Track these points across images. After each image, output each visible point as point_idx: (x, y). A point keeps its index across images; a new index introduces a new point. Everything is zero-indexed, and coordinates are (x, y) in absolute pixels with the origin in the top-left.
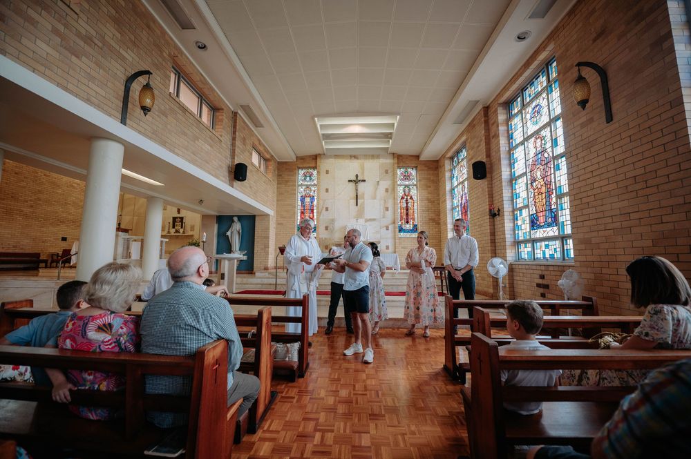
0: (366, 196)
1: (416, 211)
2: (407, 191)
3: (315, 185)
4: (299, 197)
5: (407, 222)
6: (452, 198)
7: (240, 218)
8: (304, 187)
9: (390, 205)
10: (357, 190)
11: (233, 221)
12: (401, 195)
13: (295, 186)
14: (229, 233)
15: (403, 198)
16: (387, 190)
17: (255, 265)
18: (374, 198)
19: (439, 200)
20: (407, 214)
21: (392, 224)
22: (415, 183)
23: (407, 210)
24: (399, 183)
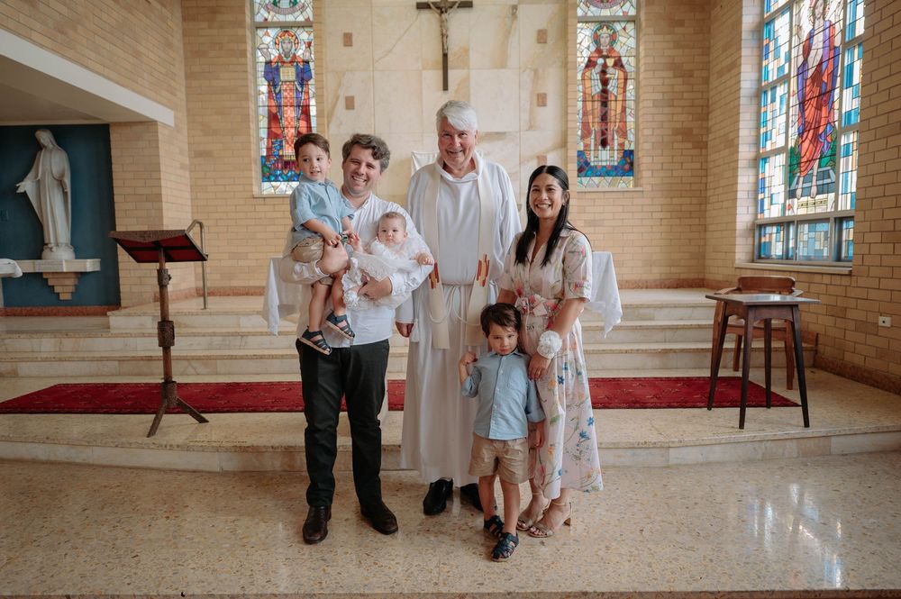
0: (474, 59)
1: (631, 104)
2: (605, 40)
3: (307, 25)
4: (261, 68)
5: (604, 143)
6: (762, 52)
7: (63, 135)
8: (273, 32)
9: (551, 87)
10: (444, 36)
11: (39, 147)
12: (586, 54)
13: (241, 24)
14: (27, 186)
15: (591, 64)
16: (542, 37)
17: (122, 288)
18: (501, 63)
19: (706, 67)
20: (604, 118)
21: (554, 148)
22: (632, 12)
23: (605, 103)
24: (580, 13)
